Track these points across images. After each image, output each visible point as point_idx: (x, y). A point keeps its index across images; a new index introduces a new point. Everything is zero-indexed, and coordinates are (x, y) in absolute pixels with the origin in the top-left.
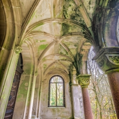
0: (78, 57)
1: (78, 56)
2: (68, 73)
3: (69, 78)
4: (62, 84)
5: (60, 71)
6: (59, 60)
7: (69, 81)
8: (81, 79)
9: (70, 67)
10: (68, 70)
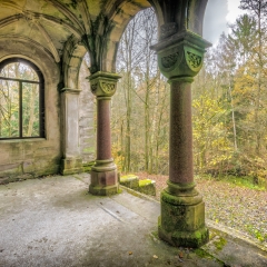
0: (101, 26)
1: (101, 23)
2: (58, 60)
3: (57, 72)
4: (38, 86)
5: (32, 48)
6: (37, 15)
7: (58, 81)
8: (101, 82)
9: (65, 43)
10: (58, 50)
